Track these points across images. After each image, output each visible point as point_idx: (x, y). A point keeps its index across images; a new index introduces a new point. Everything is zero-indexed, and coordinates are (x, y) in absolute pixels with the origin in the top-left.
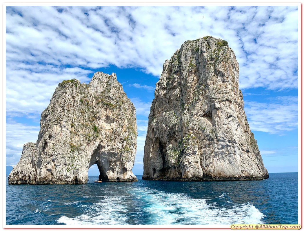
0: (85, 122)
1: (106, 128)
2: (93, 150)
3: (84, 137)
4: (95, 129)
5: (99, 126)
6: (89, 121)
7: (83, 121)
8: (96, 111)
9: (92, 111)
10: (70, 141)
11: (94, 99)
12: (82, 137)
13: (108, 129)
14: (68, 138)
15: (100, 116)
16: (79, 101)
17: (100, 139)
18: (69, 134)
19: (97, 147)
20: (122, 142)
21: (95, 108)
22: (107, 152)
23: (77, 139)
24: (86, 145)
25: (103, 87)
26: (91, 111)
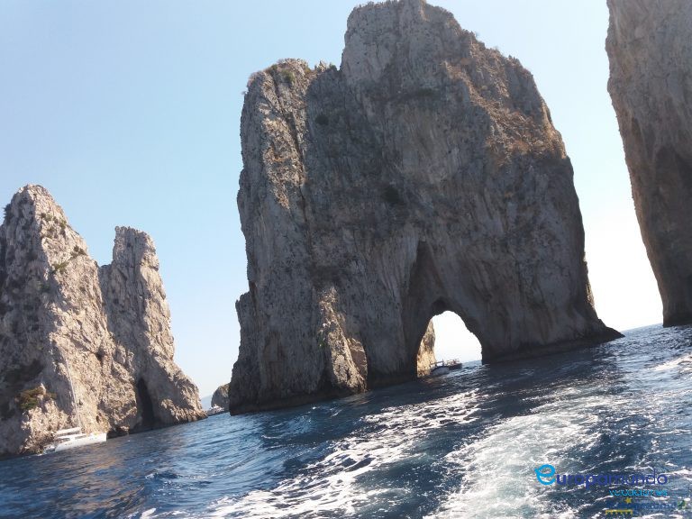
0: (346, 183)
1: (432, 182)
3: (353, 231)
4: (392, 196)
6: (365, 176)
7: (342, 183)
8: (382, 137)
9: (368, 140)
10: (306, 255)
11: (366, 101)
12: (347, 233)
13: (439, 180)
14: (294, 250)
17: (418, 223)
18: (298, 236)
20: (500, 209)
21: (377, 128)
23: (331, 246)
24: (369, 258)
25: (387, 46)
26: (367, 144)
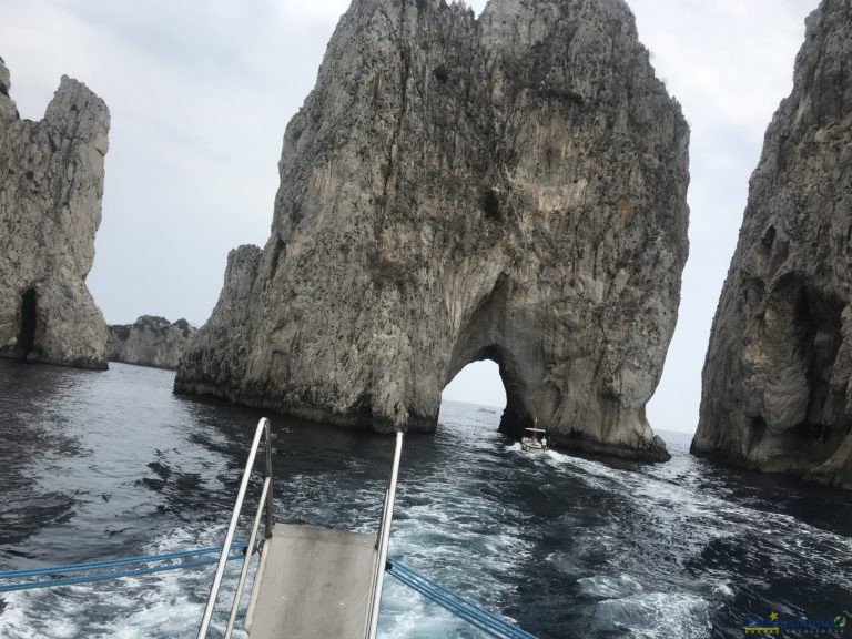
0: (446, 167)
1: (541, 208)
2: (474, 295)
3: (435, 230)
4: (491, 206)
5: (511, 195)
6: (468, 166)
7: (441, 164)
8: (503, 127)
9: (484, 123)
11: (498, 73)
12: (427, 230)
13: (549, 209)
14: (361, 226)
15: (517, 150)
16: (427, 74)
17: (509, 251)
19: (492, 286)
20: (609, 272)
21: (500, 114)
22: (537, 313)
